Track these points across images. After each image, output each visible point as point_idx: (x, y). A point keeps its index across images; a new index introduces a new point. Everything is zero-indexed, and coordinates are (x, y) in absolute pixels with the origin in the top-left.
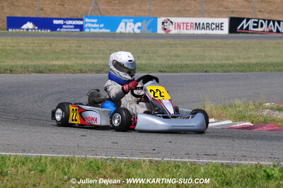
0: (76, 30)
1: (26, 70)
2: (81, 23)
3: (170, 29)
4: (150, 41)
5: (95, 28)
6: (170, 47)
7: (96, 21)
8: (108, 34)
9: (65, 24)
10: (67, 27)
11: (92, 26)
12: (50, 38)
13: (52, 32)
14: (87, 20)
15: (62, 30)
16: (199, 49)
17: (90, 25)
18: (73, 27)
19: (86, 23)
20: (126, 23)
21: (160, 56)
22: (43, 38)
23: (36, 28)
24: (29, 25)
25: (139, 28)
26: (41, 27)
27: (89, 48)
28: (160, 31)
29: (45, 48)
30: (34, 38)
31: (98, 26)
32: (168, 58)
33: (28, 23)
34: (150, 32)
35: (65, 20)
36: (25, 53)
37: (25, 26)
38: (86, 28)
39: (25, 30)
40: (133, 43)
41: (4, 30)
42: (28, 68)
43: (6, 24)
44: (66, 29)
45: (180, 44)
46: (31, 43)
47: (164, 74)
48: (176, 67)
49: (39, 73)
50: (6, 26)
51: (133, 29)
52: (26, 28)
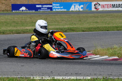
0: (48, 10)
1: (11, 32)
2: (51, 6)
4: (85, 15)
5: (59, 9)
7: (59, 5)
10: (43, 8)
11: (57, 8)
12: (32, 15)
13: (35, 12)
14: (54, 5)
15: (41, 10)
16: (110, 18)
18: (46, 8)
20: (75, 6)
21: (87, 23)
23: (27, 10)
24: (23, 8)
25: (82, 8)
26: (29, 9)
28: (93, 9)
29: (28, 20)
31: (60, 7)
32: (92, 23)
35: (42, 5)
36: (17, 23)
37: (21, 9)
38: (54, 9)
39: (21, 11)
40: (76, 16)
41: (10, 11)
42: (13, 31)
43: (11, 8)
44: (43, 9)
45: (101, 16)
46: (21, 18)
47: (84, 32)
48: (92, 29)
49: (18, 33)
50: (11, 9)
51: (79, 9)
52: (22, 10)
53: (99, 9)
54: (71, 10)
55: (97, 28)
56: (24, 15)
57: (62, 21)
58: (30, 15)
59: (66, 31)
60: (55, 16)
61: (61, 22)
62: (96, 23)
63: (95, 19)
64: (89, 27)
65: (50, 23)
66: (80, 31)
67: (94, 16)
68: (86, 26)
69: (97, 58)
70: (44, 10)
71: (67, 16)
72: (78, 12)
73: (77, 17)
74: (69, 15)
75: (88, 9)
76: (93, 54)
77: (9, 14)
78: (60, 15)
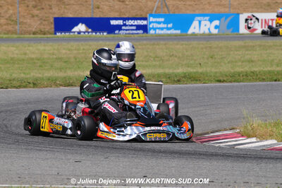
0: (138, 31)
1: (53, 82)
2: (145, 22)
3: (255, 27)
4: (222, 44)
5: (162, 29)
6: (247, 50)
7: (162, 20)
8: (176, 35)
9: (125, 25)
10: (127, 28)
11: (158, 26)
13: (108, 35)
14: (152, 19)
15: (121, 32)
17: (155, 25)
18: (134, 28)
19: (151, 23)
20: (200, 22)
21: (229, 62)
22: (91, 43)
23: (90, 30)
24: (81, 27)
25: (216, 27)
26: (95, 30)
27: (146, 53)
28: (243, 30)
30: (80, 43)
31: (165, 26)
32: (240, 63)
33: (80, 24)
34: (229, 32)
35: (124, 19)
36: (65, 62)
37: (76, 29)
38: (151, 29)
39: (76, 33)
40: (202, 46)
41: (51, 34)
42: (56, 80)
43: (53, 26)
44: (126, 30)
45: (260, 46)
46: (75, 50)
47: (222, 84)
48: (239, 75)
49: (69, 86)
50: (53, 30)
51: (209, 29)
52: (78, 30)
53: (255, 30)
54: (190, 31)
55: (252, 74)
56: (83, 43)
57: (171, 56)
58: (95, 43)
59: (179, 81)
60: (154, 44)
61: (168, 60)
62: (249, 61)
63: (247, 53)
64: (232, 71)
65: (143, 61)
66: (211, 81)
67: (244, 47)
68: (226, 68)
69: (252, 143)
70: (128, 32)
71: (182, 44)
72: (208, 37)
73: (206, 48)
74: (186, 43)
75: (231, 30)
76: (242, 136)
77: (48, 40)
78: (165, 44)
